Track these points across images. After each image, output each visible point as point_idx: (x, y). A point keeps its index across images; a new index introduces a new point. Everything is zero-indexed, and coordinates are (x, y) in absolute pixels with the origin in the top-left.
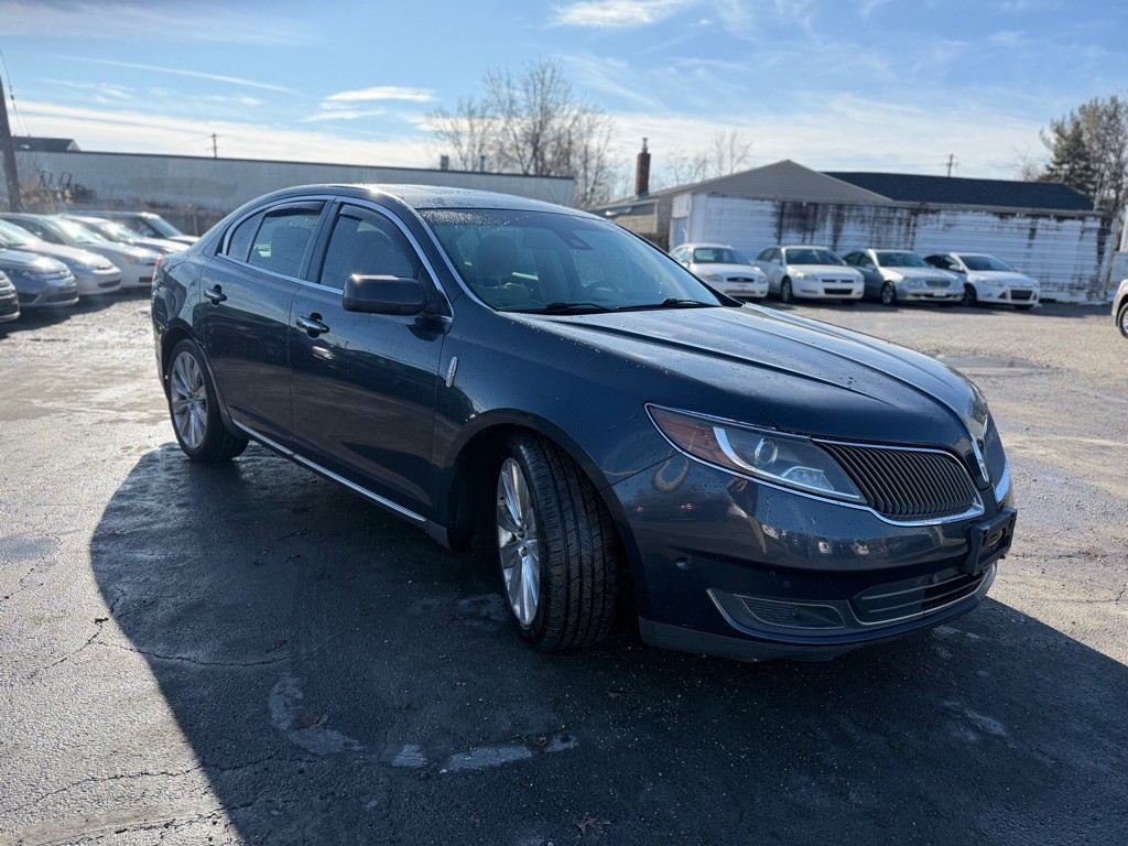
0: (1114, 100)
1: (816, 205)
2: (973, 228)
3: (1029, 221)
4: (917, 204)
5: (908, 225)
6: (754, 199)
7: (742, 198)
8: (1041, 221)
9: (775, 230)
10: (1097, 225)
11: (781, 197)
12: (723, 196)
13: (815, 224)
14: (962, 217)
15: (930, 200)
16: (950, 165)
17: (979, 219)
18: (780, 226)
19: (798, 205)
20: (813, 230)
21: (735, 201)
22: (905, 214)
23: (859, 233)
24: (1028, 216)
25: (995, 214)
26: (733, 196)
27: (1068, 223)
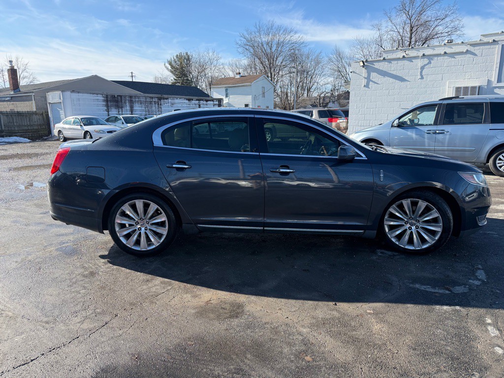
0: (187, 54)
1: (121, 96)
2: (181, 105)
3: (197, 102)
4: (159, 96)
5: (158, 104)
6: (93, 94)
7: (88, 93)
8: (201, 102)
9: (105, 108)
10: (217, 103)
11: (105, 93)
12: (78, 92)
13: (122, 104)
14: (176, 101)
15: (165, 94)
16: (132, 76)
17: (182, 101)
18: (107, 106)
19: (113, 97)
20: (122, 107)
21: (84, 94)
22: (156, 100)
23: (140, 108)
24: (197, 100)
25: (187, 99)
26: (83, 93)
27: (209, 102)
